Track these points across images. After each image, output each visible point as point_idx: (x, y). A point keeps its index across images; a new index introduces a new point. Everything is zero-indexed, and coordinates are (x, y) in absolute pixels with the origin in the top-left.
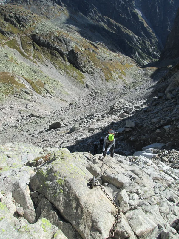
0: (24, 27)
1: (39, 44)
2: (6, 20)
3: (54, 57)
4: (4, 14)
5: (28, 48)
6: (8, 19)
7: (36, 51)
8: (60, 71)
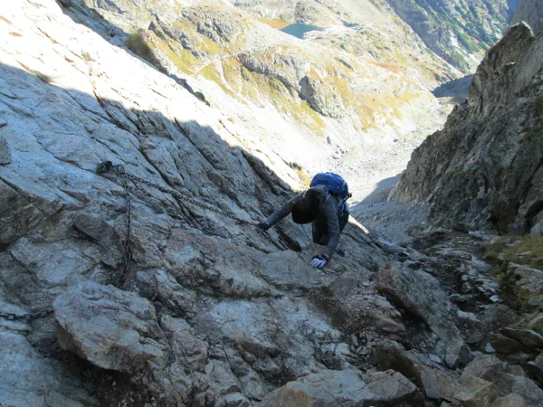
0: (227, 40)
1: (251, 70)
2: (200, 31)
3: (276, 91)
4: (196, 22)
5: (234, 78)
6: (203, 30)
7: (246, 82)
8: (284, 115)
